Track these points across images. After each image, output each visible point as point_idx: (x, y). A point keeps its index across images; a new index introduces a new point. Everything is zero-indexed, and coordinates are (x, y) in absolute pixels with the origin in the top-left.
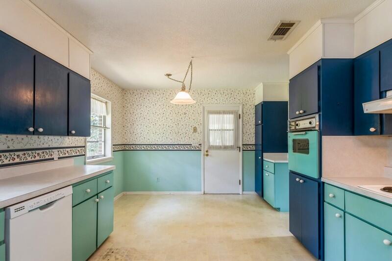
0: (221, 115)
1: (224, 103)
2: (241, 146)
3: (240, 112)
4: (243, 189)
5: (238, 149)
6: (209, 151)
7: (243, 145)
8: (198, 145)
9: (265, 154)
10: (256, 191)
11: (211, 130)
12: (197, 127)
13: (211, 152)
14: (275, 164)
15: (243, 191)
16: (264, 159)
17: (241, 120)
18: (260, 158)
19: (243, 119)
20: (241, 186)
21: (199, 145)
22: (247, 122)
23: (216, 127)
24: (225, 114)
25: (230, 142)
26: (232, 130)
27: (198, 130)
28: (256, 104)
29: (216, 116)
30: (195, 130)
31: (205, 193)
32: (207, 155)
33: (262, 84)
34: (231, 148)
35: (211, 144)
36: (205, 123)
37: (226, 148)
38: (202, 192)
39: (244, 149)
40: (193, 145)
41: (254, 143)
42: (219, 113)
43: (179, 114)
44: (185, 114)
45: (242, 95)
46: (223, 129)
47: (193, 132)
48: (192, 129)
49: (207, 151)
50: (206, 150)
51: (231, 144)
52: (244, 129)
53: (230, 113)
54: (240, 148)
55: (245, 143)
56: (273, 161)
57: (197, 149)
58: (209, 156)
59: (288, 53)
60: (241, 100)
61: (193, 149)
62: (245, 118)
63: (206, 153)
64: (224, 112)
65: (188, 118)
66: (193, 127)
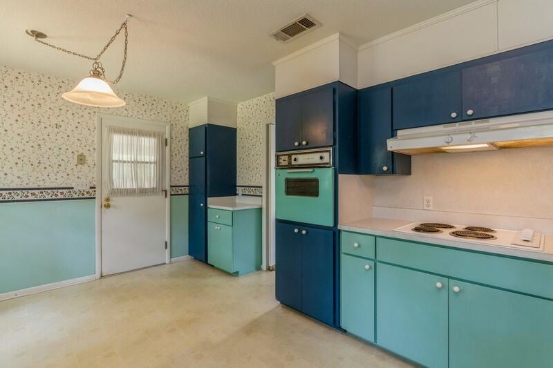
0: (135, 138)
1: (141, 117)
2: (168, 188)
3: (167, 136)
4: (171, 254)
5: (164, 192)
6: (111, 199)
7: (171, 186)
8: (87, 189)
9: (209, 199)
10: (190, 254)
11: (117, 161)
12: (86, 154)
13: (115, 201)
14: (233, 212)
15: (171, 258)
16: (209, 206)
17: (168, 148)
18: (202, 205)
19: (171, 147)
20: (167, 251)
21: (91, 188)
22: (177, 152)
23: (126, 157)
24: (143, 135)
25: (149, 182)
26: (154, 163)
27: (89, 160)
28: (190, 127)
29: (125, 139)
30: (81, 160)
31: (104, 275)
32: (108, 206)
33: (206, 98)
34: (152, 191)
35: (116, 186)
36: (103, 149)
37: (143, 192)
38: (98, 275)
39: (173, 193)
40: (76, 189)
41: (186, 182)
42: (131, 132)
43: (42, 125)
44: (57, 126)
45: (170, 109)
46: (139, 160)
47: (76, 163)
48: (76, 156)
49: (108, 200)
50: (104, 197)
51: (152, 186)
52: (173, 163)
53: (150, 136)
54: (166, 191)
55: (174, 185)
56: (231, 209)
57: (88, 196)
58: (111, 209)
59: (274, 63)
60: (169, 116)
61: (76, 196)
62: (174, 146)
63: (105, 203)
64: (141, 133)
65: (65, 136)
66: (76, 154)
